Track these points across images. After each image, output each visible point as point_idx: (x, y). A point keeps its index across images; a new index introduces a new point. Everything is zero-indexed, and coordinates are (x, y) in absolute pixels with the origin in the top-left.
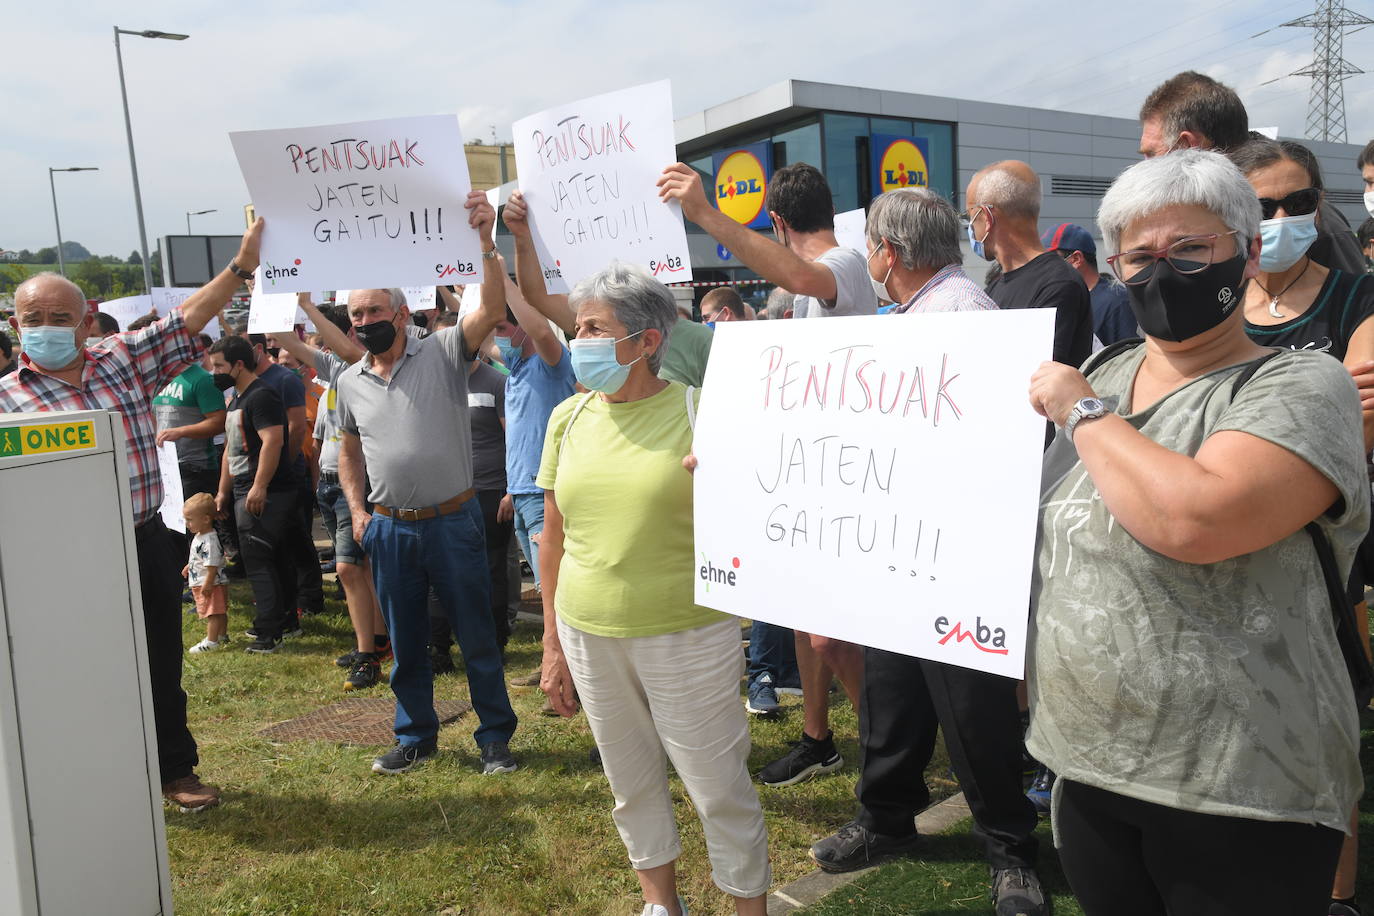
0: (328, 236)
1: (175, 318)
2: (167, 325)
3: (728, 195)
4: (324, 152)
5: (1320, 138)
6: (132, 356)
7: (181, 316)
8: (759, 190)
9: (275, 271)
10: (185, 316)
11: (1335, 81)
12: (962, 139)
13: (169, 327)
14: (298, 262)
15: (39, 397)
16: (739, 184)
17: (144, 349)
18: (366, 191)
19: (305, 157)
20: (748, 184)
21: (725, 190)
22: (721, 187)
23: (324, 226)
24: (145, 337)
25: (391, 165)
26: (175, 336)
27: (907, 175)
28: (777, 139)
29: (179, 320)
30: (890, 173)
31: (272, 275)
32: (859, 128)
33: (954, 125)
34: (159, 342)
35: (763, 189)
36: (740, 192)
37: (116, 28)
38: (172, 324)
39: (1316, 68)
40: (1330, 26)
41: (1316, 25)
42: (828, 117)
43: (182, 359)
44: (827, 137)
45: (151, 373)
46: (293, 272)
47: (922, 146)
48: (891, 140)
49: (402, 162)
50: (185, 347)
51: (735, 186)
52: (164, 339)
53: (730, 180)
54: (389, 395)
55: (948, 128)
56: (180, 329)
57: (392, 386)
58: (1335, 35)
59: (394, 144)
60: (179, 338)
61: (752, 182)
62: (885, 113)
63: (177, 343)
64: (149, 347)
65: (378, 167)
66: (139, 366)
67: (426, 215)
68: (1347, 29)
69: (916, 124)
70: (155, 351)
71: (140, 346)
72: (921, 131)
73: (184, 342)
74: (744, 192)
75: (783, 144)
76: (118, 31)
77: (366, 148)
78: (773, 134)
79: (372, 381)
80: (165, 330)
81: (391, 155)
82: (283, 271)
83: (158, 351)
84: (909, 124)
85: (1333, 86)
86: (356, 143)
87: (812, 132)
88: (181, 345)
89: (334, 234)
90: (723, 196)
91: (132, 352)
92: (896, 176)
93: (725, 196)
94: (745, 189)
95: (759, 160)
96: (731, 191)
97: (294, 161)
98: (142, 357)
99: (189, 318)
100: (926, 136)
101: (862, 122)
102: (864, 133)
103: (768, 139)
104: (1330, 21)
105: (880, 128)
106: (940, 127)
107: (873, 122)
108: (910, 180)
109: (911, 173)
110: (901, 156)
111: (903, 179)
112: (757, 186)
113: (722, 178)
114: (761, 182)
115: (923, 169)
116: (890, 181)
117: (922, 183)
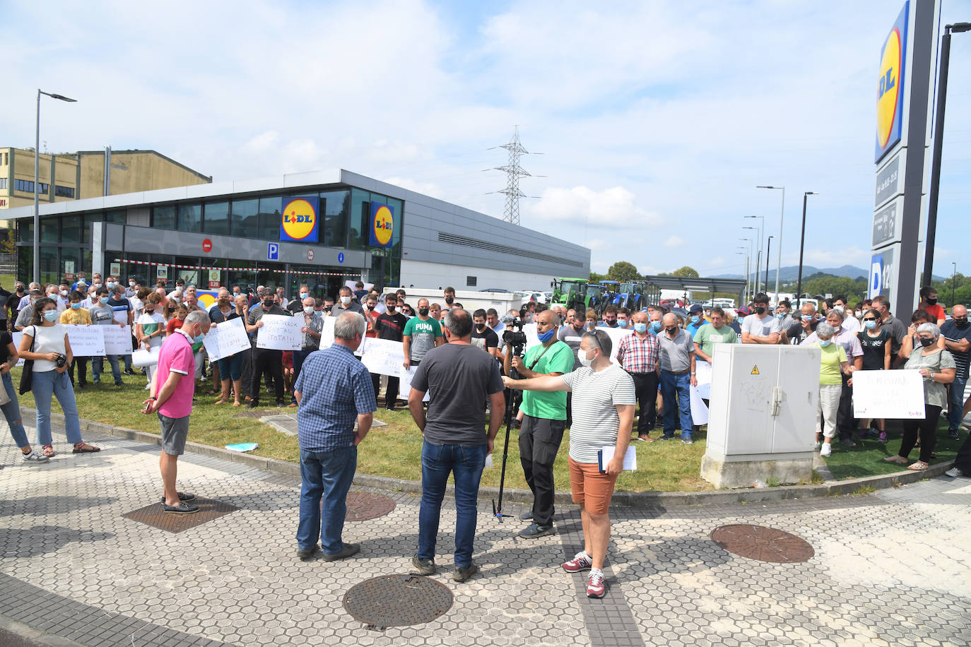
3: (291, 222)
8: (311, 221)
11: (515, 198)
12: (406, 209)
16: (299, 217)
20: (305, 218)
21: (289, 218)
22: (287, 217)
27: (385, 224)
28: (325, 195)
30: (378, 222)
32: (365, 197)
33: (403, 202)
35: (313, 221)
36: (299, 221)
37: (39, 90)
39: (508, 191)
40: (514, 173)
41: (508, 171)
42: (354, 190)
47: (392, 210)
48: (380, 206)
51: (296, 218)
53: (293, 213)
55: (400, 202)
58: (516, 178)
61: (307, 217)
62: (377, 192)
68: (520, 176)
69: (388, 199)
72: (391, 202)
74: (301, 221)
75: (325, 199)
76: (40, 92)
78: (321, 193)
84: (385, 198)
87: (342, 194)
90: (286, 221)
93: (289, 221)
95: (312, 206)
96: (293, 220)
100: (392, 205)
101: (366, 194)
102: (367, 200)
103: (317, 195)
104: (514, 171)
105: (374, 198)
106: (397, 201)
107: (372, 195)
108: (386, 227)
109: (387, 223)
110: (383, 215)
111: (384, 226)
112: (310, 219)
113: (288, 212)
114: (312, 217)
115: (392, 223)
116: (378, 226)
117: (391, 229)
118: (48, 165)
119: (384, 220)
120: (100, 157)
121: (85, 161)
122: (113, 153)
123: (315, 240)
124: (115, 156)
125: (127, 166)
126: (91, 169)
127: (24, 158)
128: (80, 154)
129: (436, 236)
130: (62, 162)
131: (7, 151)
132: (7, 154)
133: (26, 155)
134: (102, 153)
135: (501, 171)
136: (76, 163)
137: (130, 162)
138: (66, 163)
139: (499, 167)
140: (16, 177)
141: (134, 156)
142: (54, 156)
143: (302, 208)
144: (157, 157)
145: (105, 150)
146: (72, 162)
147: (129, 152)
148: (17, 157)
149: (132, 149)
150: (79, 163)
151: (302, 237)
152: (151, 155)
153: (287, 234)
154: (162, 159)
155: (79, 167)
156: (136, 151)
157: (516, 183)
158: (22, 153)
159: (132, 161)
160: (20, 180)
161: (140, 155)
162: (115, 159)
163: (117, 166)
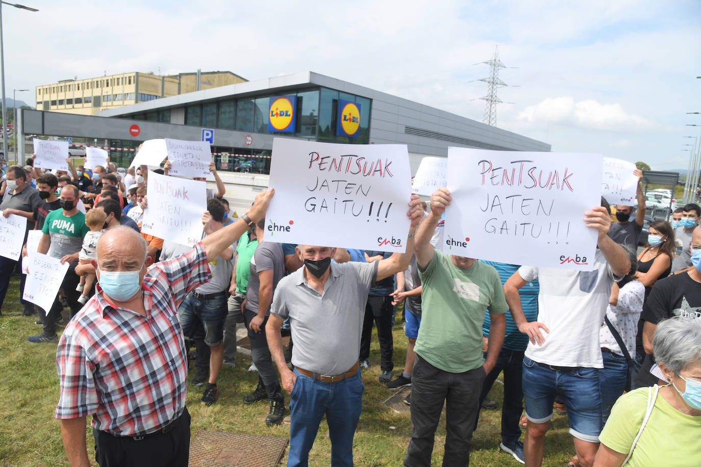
0: (314, 209)
1: (200, 252)
2: (195, 258)
3: (275, 116)
4: (334, 160)
5: (488, 124)
6: (169, 281)
7: (204, 251)
8: (289, 115)
9: (275, 226)
10: (207, 251)
11: (493, 103)
12: (374, 106)
13: (196, 260)
14: (291, 223)
15: (119, 327)
16: (281, 112)
17: (177, 277)
18: (349, 186)
19: (320, 161)
20: (285, 112)
21: (274, 113)
22: (272, 112)
23: (312, 201)
24: (179, 268)
25: (374, 174)
26: (199, 265)
27: (352, 118)
28: (300, 95)
29: (203, 254)
30: (345, 117)
31: (273, 229)
32: (335, 95)
33: (371, 100)
34: (188, 271)
35: (291, 115)
36: (281, 115)
38: (198, 256)
39: (488, 98)
40: (493, 84)
41: (489, 82)
42: (323, 89)
43: (200, 281)
44: (322, 97)
45: (180, 292)
46: (287, 229)
47: (359, 107)
48: (347, 103)
49: (381, 174)
50: (204, 273)
51: (279, 113)
52: (192, 268)
53: (277, 109)
54: (322, 303)
55: (369, 101)
56: (203, 260)
57: (325, 298)
58: (495, 87)
59: (379, 161)
60: (201, 267)
61: (287, 112)
62: (346, 91)
63: (199, 270)
64: (181, 274)
65: (365, 175)
66: (173, 289)
67: (381, 205)
68: (499, 86)
69: (357, 98)
70: (185, 277)
71: (175, 274)
72: (359, 101)
73: (204, 269)
74: (283, 115)
75: (302, 97)
77: (362, 163)
78: (298, 92)
79: (309, 293)
80: (194, 261)
81: (375, 169)
82: (281, 227)
83: (187, 277)
84: (354, 97)
85: (493, 105)
86: (357, 158)
87: (315, 94)
88: (201, 272)
89: (318, 208)
90: (272, 116)
91: (170, 279)
92: (347, 118)
93: (274, 116)
94: (283, 114)
95: (291, 103)
96: (277, 114)
97: (311, 162)
98: (176, 281)
99: (210, 252)
100: (360, 103)
101: (336, 93)
102: (336, 98)
103: (295, 94)
104: (493, 82)
105: (342, 96)
106: (366, 100)
107: (341, 93)
108: (353, 120)
109: (354, 117)
110: (350, 110)
111: (350, 119)
112: (288, 114)
113: (273, 108)
114: (290, 112)
115: (358, 116)
116: (345, 119)
117: (357, 122)
118: (160, 83)
119: (350, 114)
120: (193, 77)
121: (183, 79)
122: (202, 74)
123: (292, 130)
124: (202, 76)
125: (211, 82)
126: (187, 86)
127: (145, 79)
128: (181, 75)
129: (403, 129)
130: (169, 81)
131: (134, 74)
132: (134, 76)
133: (145, 77)
134: (195, 74)
135: (483, 82)
136: (178, 81)
137: (214, 80)
138: (171, 82)
139: (481, 79)
140: (140, 92)
141: (217, 75)
142: (164, 77)
143: (284, 105)
144: (232, 76)
145: (196, 71)
146: (175, 80)
147: (214, 73)
148: (140, 78)
149: (216, 71)
150: (180, 81)
151: (284, 128)
152: (228, 75)
153: (272, 126)
154: (236, 77)
155: (179, 84)
156: (218, 72)
157: (494, 92)
158: (143, 75)
159: (215, 79)
160: (142, 94)
161: (221, 75)
162: (204, 78)
163: (205, 83)
